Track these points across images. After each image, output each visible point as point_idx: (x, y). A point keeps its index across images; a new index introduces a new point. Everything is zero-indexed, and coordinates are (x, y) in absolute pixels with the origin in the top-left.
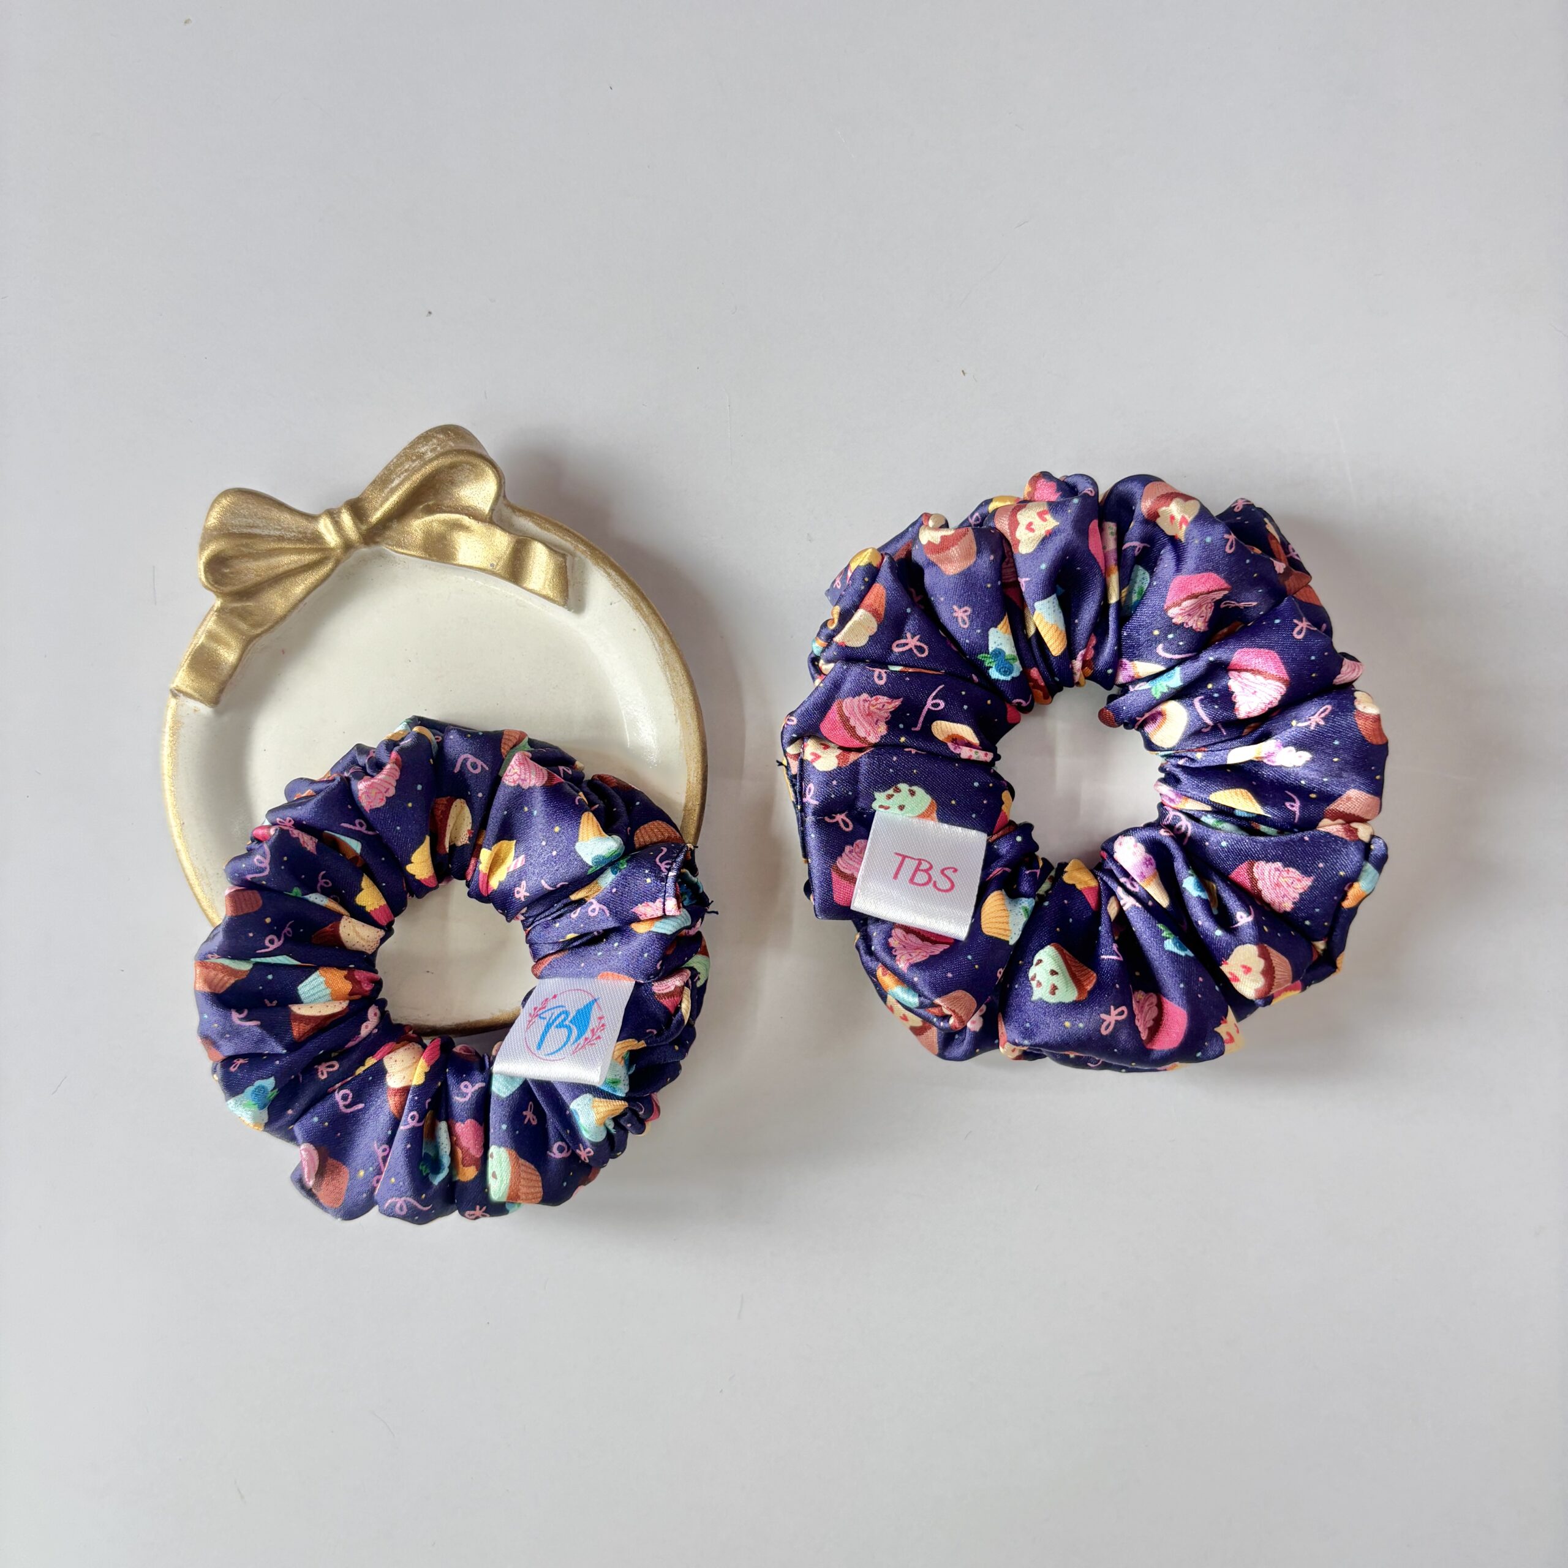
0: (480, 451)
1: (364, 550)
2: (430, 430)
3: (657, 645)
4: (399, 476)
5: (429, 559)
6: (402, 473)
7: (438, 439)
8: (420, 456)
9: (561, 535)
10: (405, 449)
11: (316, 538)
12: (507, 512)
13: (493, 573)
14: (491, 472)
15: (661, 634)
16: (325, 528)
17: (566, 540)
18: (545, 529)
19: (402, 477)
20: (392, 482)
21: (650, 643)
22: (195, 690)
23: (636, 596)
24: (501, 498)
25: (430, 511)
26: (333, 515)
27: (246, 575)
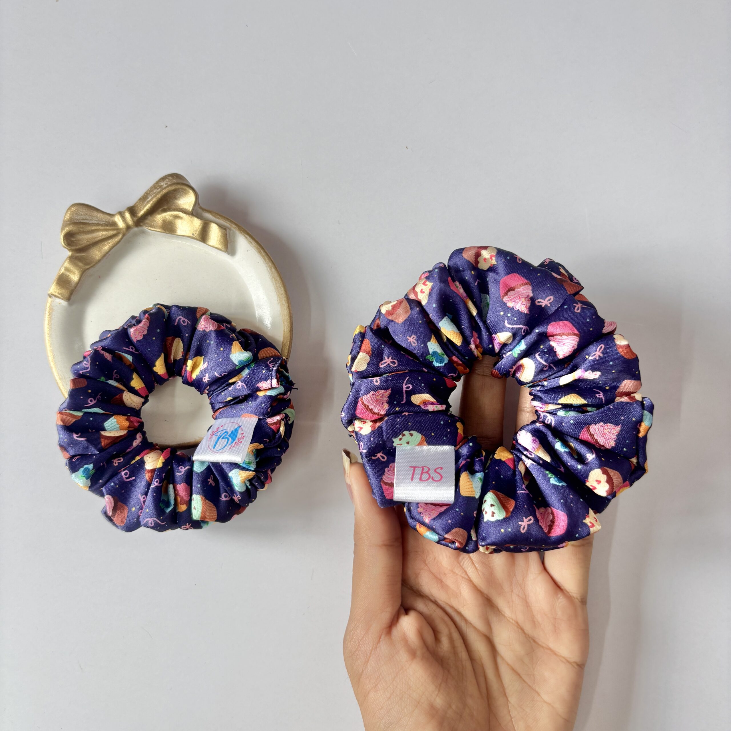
0: (187, 183)
1: (136, 229)
2: (166, 176)
3: (269, 269)
4: (151, 196)
5: (165, 233)
6: (153, 194)
7: (169, 179)
8: (161, 187)
9: (224, 220)
10: (154, 184)
11: (114, 224)
12: (200, 211)
13: (193, 238)
14: (191, 192)
15: (270, 264)
16: (118, 220)
17: (227, 223)
18: (217, 218)
19: (153, 196)
20: (148, 198)
21: (265, 268)
22: (59, 294)
23: (259, 247)
24: (197, 204)
25: (165, 211)
26: (121, 214)
27: (82, 241)
